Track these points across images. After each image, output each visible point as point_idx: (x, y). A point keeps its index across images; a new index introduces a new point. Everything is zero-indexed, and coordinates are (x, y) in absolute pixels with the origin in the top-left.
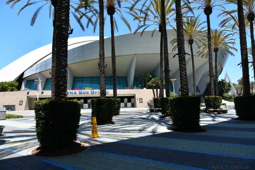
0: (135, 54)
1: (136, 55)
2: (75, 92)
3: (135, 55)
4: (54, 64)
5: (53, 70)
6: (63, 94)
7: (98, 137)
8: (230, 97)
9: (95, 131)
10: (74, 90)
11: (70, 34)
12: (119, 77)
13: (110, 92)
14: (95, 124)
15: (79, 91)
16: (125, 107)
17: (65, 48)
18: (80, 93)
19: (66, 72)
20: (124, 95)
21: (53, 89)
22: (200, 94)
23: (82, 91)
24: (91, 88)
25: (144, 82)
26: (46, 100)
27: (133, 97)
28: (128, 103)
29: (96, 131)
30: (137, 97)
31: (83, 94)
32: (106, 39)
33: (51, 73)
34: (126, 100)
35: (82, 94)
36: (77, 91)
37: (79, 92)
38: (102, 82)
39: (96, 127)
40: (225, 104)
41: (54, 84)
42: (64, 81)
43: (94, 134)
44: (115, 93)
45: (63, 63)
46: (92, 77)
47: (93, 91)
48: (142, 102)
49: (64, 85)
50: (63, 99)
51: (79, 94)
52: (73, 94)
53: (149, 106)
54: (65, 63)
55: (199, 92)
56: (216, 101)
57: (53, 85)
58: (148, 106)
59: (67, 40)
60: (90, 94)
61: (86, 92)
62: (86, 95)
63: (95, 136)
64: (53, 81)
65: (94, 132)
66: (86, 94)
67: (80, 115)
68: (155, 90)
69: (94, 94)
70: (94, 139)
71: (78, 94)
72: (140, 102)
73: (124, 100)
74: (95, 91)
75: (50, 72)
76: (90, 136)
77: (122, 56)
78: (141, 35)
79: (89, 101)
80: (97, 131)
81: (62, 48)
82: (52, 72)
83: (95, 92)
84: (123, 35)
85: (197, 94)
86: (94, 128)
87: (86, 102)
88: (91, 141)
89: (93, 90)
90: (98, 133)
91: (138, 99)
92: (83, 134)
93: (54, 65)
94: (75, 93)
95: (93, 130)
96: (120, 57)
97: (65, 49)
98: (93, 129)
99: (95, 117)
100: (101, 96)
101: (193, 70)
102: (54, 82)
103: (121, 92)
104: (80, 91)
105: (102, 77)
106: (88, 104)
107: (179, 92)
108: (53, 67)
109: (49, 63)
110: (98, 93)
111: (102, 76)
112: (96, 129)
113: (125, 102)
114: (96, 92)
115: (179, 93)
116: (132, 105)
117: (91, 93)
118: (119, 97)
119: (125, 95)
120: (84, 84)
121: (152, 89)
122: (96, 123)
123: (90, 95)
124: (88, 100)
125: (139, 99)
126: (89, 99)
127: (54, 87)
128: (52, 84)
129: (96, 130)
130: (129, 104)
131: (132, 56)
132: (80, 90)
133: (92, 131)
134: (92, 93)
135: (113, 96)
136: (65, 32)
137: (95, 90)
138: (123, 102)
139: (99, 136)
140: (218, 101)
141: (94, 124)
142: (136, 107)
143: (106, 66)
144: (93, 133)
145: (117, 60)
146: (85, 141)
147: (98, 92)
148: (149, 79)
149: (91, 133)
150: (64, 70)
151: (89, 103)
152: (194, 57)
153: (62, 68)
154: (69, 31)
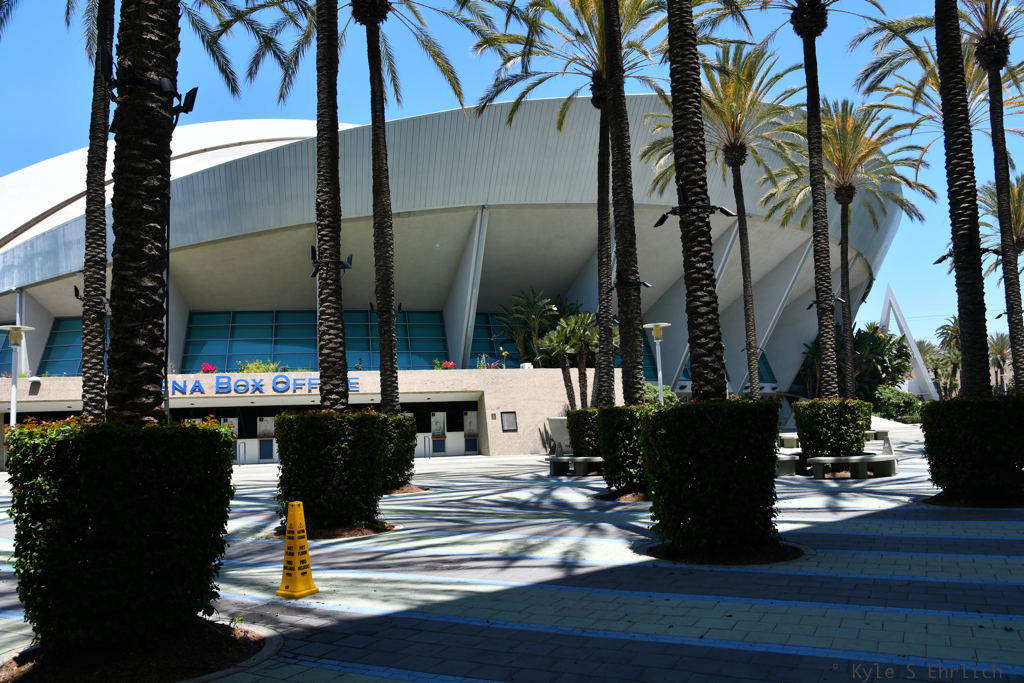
0: (483, 207)
1: (486, 212)
2: (197, 382)
3: (480, 212)
4: (94, 248)
5: (91, 277)
6: (148, 394)
7: (314, 594)
8: (904, 402)
9: (297, 564)
10: (192, 376)
11: (182, 115)
12: (405, 314)
13: (365, 384)
14: (297, 535)
15: (218, 378)
16: (435, 450)
17: (157, 179)
18: (222, 390)
19: (161, 291)
20: (429, 396)
21: (90, 368)
22: (774, 389)
23: (229, 378)
24: (272, 366)
25: (522, 337)
26: (68, 424)
27: (475, 405)
28: (448, 434)
29: (305, 567)
30: (491, 405)
31: (236, 391)
32: (345, 132)
33: (82, 294)
34: (439, 419)
35: (229, 392)
36: (208, 380)
37: (218, 382)
38: (327, 337)
39: (301, 548)
40: (886, 433)
41: (93, 347)
42: (151, 331)
43: (294, 581)
44: (389, 385)
45: (150, 249)
46: (278, 313)
47: (285, 377)
48: (515, 431)
49: (154, 352)
50: (146, 419)
51: (217, 393)
52: (188, 395)
53: (545, 447)
54: (157, 248)
55: (773, 380)
56: (846, 422)
57: (89, 351)
58: (541, 446)
59: (170, 138)
60: (268, 390)
61: (252, 383)
62: (252, 400)
63: (301, 589)
64: (92, 331)
65: (292, 569)
66: (248, 394)
67: (229, 492)
68: (574, 373)
69: (290, 392)
70: (293, 601)
71: (210, 392)
72: (506, 428)
73: (433, 419)
74: (295, 380)
75: (76, 288)
76: (277, 588)
77: (422, 213)
78: (510, 120)
79: (267, 425)
80: (308, 567)
81: (145, 179)
82: (86, 286)
83: (291, 382)
84: (426, 117)
85: (762, 388)
86: (292, 554)
87: (248, 430)
88: (283, 612)
89: (285, 374)
90: (315, 575)
91: (494, 416)
92: (239, 580)
93: (94, 256)
94: (197, 388)
95: (289, 562)
96: (411, 219)
97: (156, 183)
98: (290, 558)
99: (301, 503)
100: (324, 399)
101: (745, 282)
102: (95, 337)
103: (417, 383)
104: (221, 380)
105: (329, 311)
106: (261, 443)
107: (683, 383)
108: (91, 267)
109: (68, 245)
110: (305, 389)
111: (327, 307)
112: (303, 557)
113: (434, 427)
114: (298, 382)
115: (683, 387)
116: (467, 441)
117: (274, 390)
118: (407, 407)
119: (435, 399)
120: (240, 347)
121: (560, 370)
122: (304, 528)
123: (269, 397)
124: (261, 420)
125: (498, 416)
126: (265, 418)
127: (94, 361)
128: (86, 344)
129: (303, 562)
130: (455, 439)
131: (469, 216)
132: (221, 374)
133: (285, 568)
134: (280, 386)
135: (378, 399)
136: (159, 101)
137: (292, 375)
138: (427, 429)
139: (317, 591)
140: (854, 421)
141: (293, 532)
142: (487, 454)
143: (350, 259)
144: (288, 574)
145: (399, 231)
146: (255, 615)
147: (306, 382)
148: (544, 321)
149: (281, 577)
150: (155, 279)
151: (265, 435)
152: (749, 222)
153: (141, 273)
154: (180, 99)
